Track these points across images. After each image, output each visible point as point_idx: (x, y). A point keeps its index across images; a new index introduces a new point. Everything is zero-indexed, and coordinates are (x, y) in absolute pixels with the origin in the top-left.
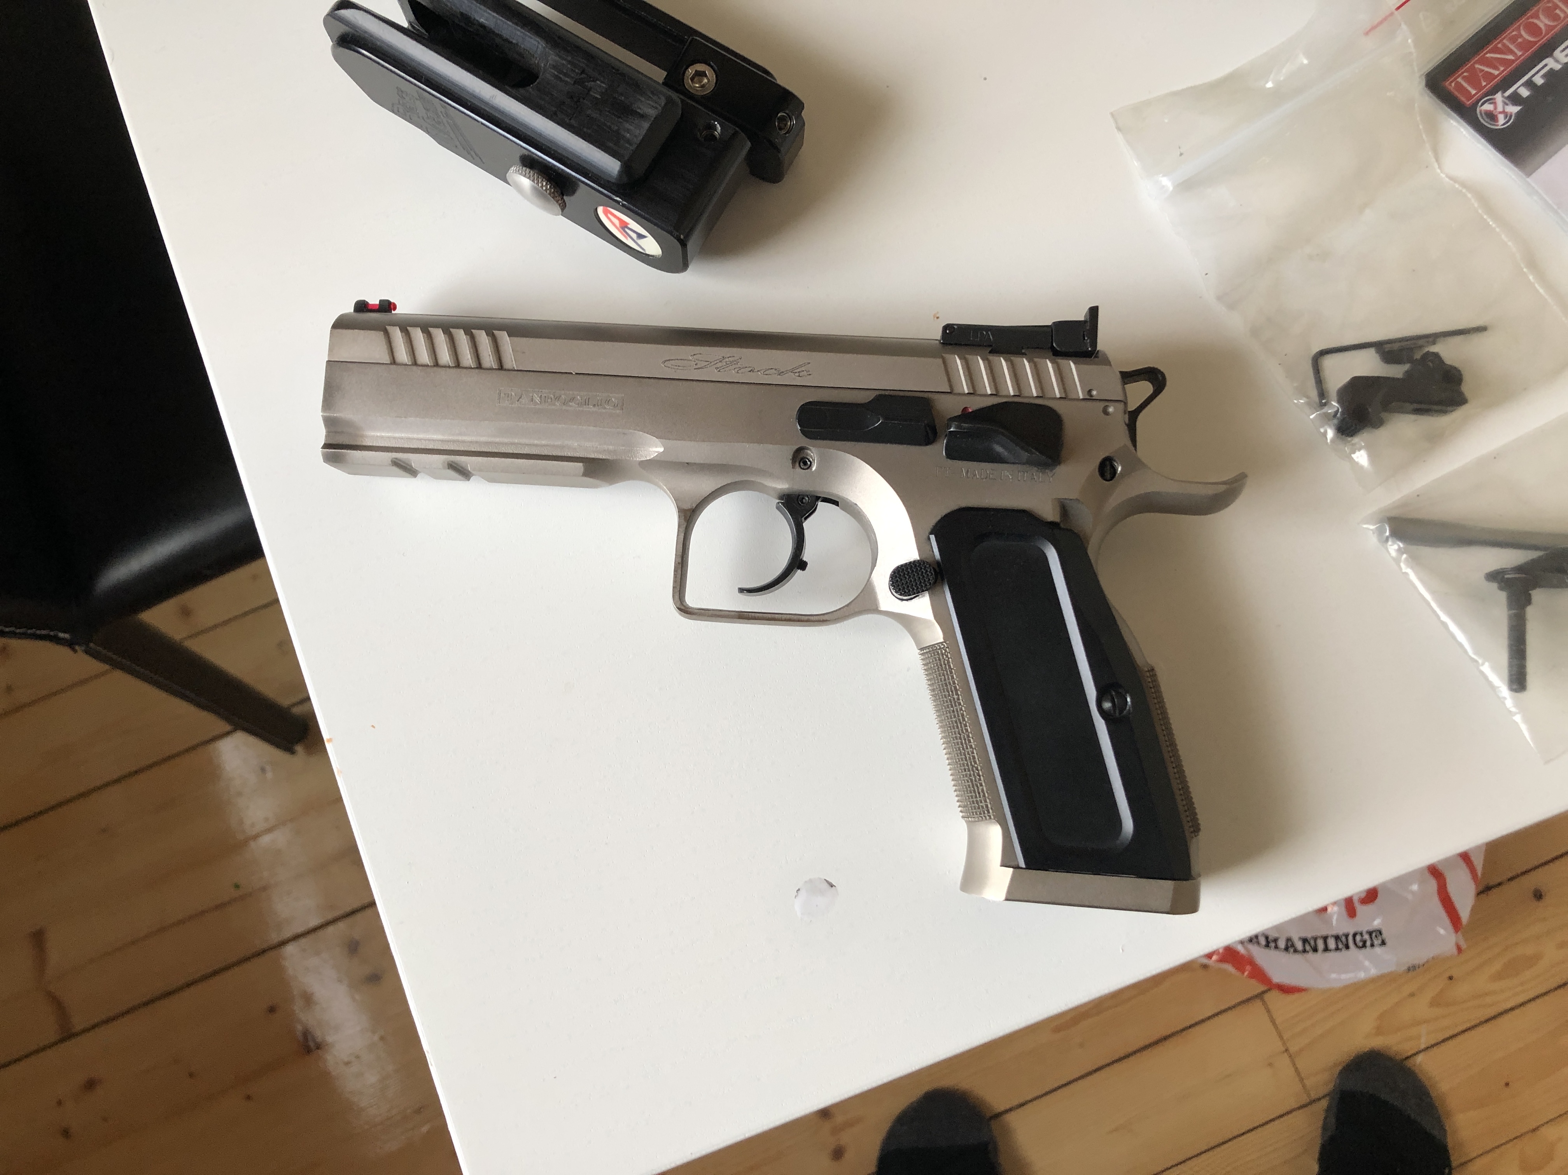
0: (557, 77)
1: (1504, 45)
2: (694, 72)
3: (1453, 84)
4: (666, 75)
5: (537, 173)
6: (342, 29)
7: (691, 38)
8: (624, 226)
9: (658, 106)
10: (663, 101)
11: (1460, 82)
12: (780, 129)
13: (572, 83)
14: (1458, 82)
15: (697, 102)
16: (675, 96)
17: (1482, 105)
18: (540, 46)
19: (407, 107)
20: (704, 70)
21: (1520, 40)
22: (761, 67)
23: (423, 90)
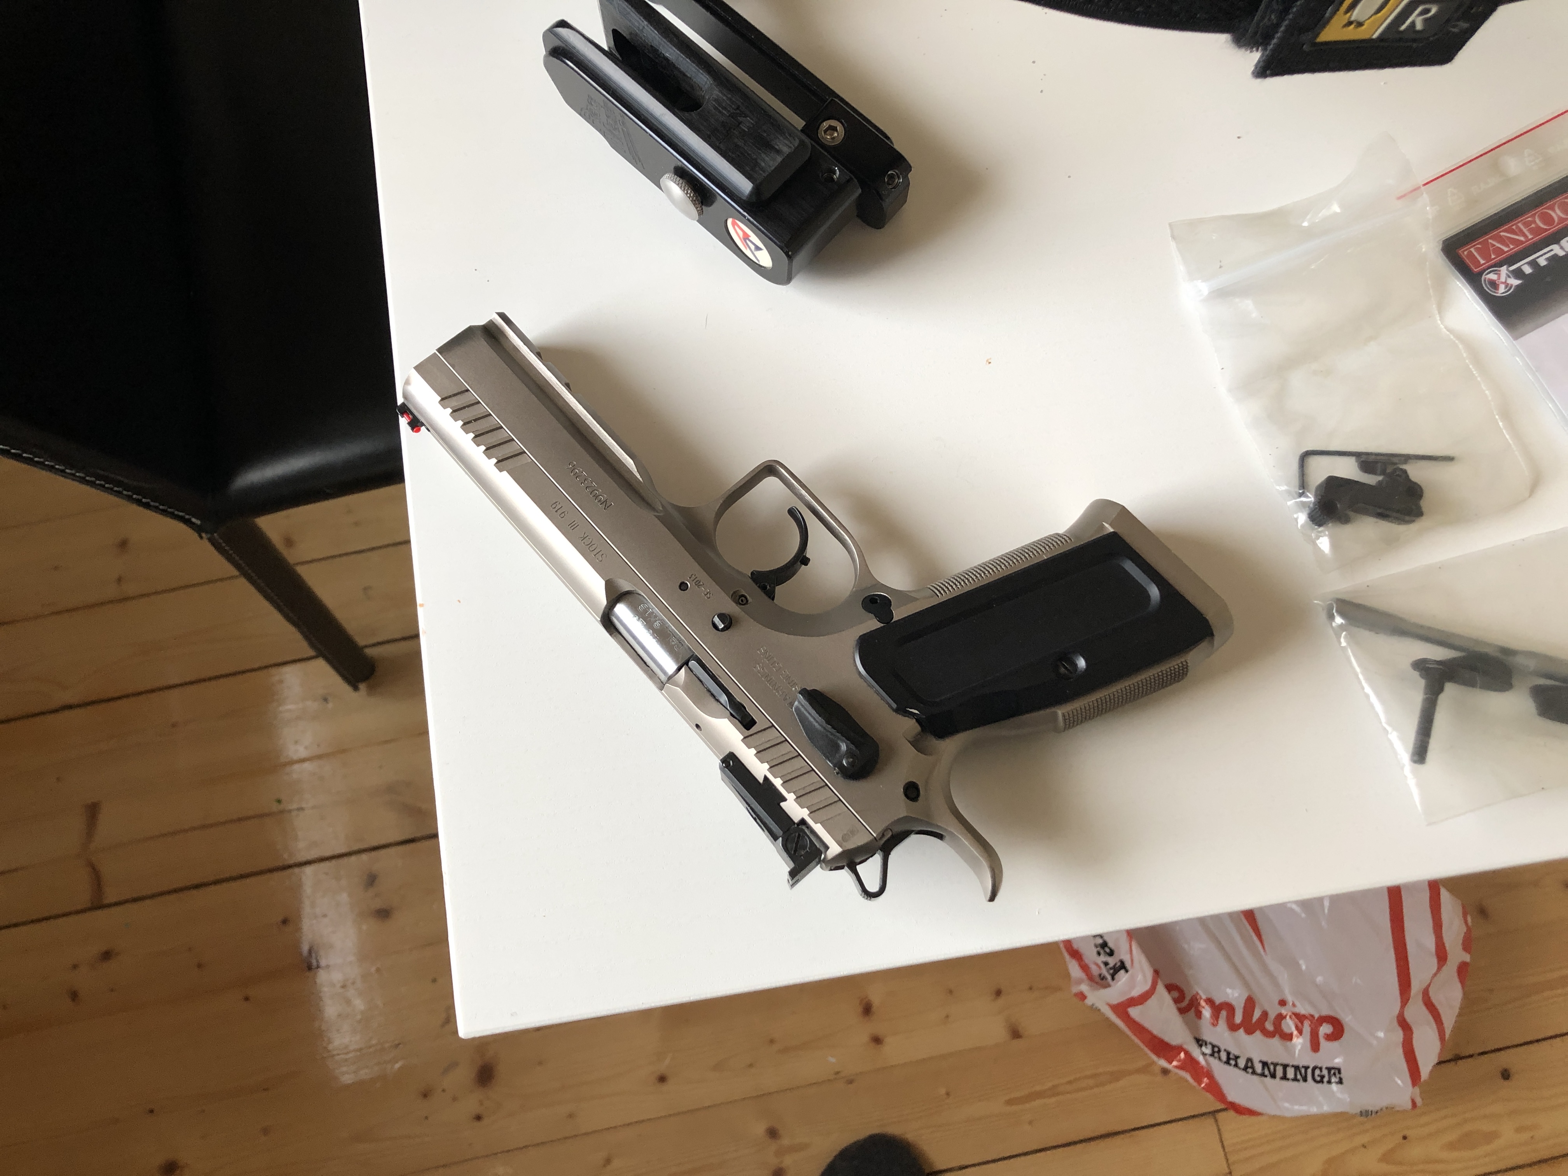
0: (716, 108)
1: (1518, 227)
2: (827, 126)
3: (1466, 253)
4: (804, 125)
5: (685, 183)
6: (557, 43)
7: (830, 99)
8: (746, 237)
9: (792, 146)
10: (797, 143)
11: (1472, 252)
12: (889, 184)
13: (728, 115)
14: (1471, 251)
15: (826, 151)
16: (807, 141)
17: (1488, 274)
18: (708, 83)
19: (592, 112)
20: (835, 126)
21: (1533, 226)
22: (885, 133)
23: (610, 101)
